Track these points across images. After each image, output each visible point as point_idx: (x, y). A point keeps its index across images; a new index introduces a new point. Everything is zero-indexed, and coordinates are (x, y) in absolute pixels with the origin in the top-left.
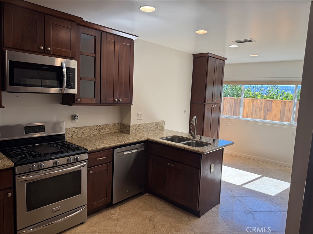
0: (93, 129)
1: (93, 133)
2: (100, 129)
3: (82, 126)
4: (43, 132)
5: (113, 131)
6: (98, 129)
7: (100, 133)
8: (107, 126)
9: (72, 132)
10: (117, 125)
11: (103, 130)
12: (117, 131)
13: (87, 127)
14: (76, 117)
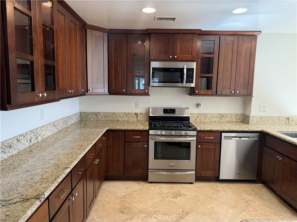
0: (214, 116)
1: (214, 119)
2: (221, 117)
3: (204, 113)
4: (174, 113)
5: (234, 120)
6: (219, 117)
7: (221, 120)
8: (228, 115)
9: (196, 116)
10: (239, 116)
11: (224, 118)
12: (239, 121)
13: (209, 114)
14: (200, 105)
